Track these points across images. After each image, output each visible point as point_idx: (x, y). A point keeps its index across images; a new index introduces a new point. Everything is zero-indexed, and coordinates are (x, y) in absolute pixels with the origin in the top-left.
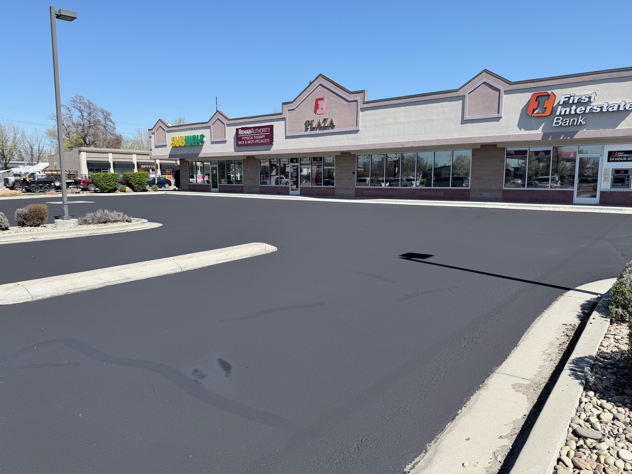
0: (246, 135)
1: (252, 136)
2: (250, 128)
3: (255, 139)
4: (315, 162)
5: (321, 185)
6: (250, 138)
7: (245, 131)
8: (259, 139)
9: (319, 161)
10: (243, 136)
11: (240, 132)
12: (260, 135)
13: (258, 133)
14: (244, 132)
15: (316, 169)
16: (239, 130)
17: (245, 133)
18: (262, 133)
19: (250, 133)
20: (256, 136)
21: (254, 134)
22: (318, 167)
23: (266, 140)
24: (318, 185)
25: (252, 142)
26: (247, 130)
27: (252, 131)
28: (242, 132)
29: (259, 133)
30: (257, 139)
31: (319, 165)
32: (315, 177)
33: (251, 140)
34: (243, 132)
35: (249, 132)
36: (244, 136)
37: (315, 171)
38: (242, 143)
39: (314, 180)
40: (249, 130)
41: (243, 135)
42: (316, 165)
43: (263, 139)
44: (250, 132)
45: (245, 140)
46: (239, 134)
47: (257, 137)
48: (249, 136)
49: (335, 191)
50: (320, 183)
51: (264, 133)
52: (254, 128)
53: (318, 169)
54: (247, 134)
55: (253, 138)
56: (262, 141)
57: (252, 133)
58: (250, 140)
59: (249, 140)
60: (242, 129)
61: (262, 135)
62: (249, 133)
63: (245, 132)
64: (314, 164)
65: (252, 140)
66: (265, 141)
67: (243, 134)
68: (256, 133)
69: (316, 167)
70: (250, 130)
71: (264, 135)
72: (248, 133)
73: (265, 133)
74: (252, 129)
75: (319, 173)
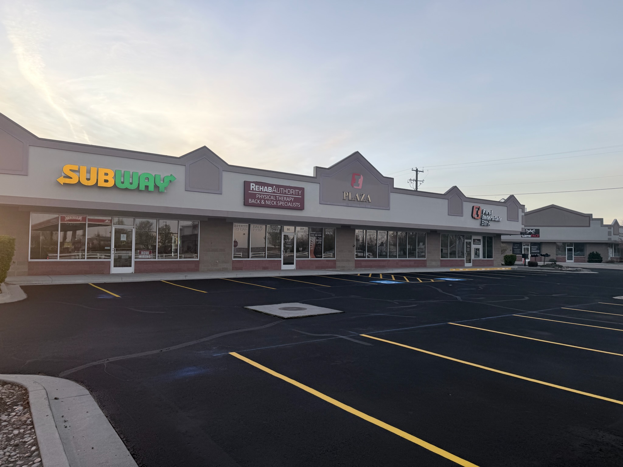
0: (263, 192)
1: (273, 195)
2: (272, 185)
3: (278, 200)
4: (315, 233)
5: (321, 257)
6: (270, 197)
7: (261, 187)
8: (285, 201)
9: (318, 232)
10: (259, 194)
11: (254, 187)
12: (287, 197)
13: (283, 194)
14: (260, 189)
15: (314, 241)
16: (252, 184)
17: (261, 190)
18: (290, 195)
19: (271, 191)
20: (280, 196)
21: (277, 193)
22: (318, 239)
23: (296, 204)
24: (316, 257)
25: (273, 203)
26: (266, 187)
27: (274, 190)
28: (256, 188)
29: (285, 193)
30: (282, 201)
31: (318, 236)
32: (314, 249)
33: (272, 200)
34: (259, 187)
35: (269, 189)
36: (261, 194)
37: (314, 243)
38: (257, 201)
39: (313, 252)
40: (269, 188)
41: (259, 191)
42: (315, 236)
43: (291, 201)
44: (271, 190)
45: (261, 199)
46: (251, 189)
47: (282, 198)
48: (268, 195)
49: (336, 263)
50: (319, 256)
51: (292, 194)
52: (278, 186)
53: (317, 240)
54: (266, 192)
55: (276, 198)
56: (289, 204)
57: (274, 192)
58: (270, 200)
59: (268, 200)
60: (257, 183)
61: (289, 197)
63: (263, 189)
64: (313, 235)
65: (274, 200)
66: (294, 205)
67: (258, 190)
68: (280, 193)
69: (315, 238)
70: (271, 188)
71: (293, 197)
72: (267, 190)
73: (294, 195)
74: (274, 186)
75: (319, 245)
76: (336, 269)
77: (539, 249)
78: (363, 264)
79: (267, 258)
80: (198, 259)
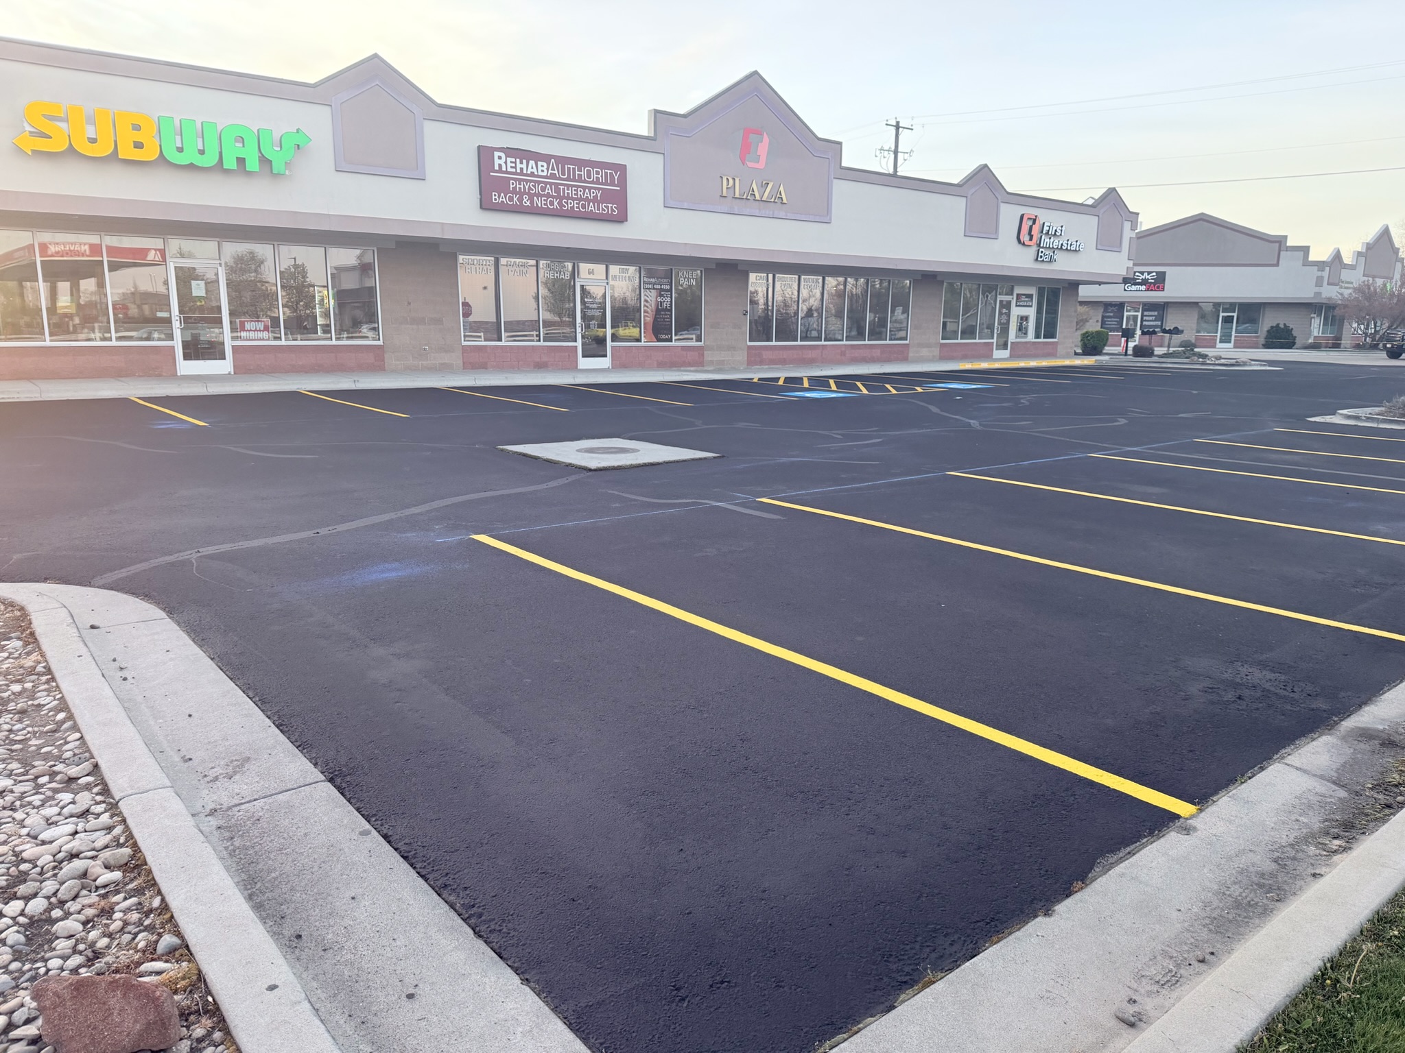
0: (527, 175)
1: (551, 184)
2: (546, 158)
3: (564, 197)
4: (653, 280)
5: (670, 340)
6: (543, 189)
7: (521, 163)
8: (580, 199)
9: (661, 279)
10: (515, 180)
11: (502, 162)
12: (584, 188)
13: (574, 180)
14: (519, 166)
15: (654, 300)
16: (497, 154)
17: (522, 169)
18: (592, 182)
19: (545, 174)
20: (568, 186)
21: (560, 179)
22: (661, 296)
23: (607, 207)
24: (659, 340)
25: (552, 203)
26: (532, 163)
27: (553, 169)
28: (509, 165)
29: (580, 179)
30: (574, 199)
31: (661, 290)
32: (652, 321)
33: (548, 196)
34: (515, 163)
35: (540, 168)
36: (520, 181)
37: (653, 306)
38: (511, 199)
39: (650, 327)
40: (540, 163)
41: (515, 173)
42: (654, 289)
43: (595, 200)
44: (544, 169)
45: (521, 194)
46: (497, 168)
47: (571, 192)
48: (539, 182)
49: (704, 354)
50: (664, 337)
51: (598, 182)
52: (562, 161)
53: (659, 299)
54: (532, 174)
55: (557, 191)
56: (591, 207)
57: (553, 176)
58: (544, 196)
59: (538, 195)
60: (509, 152)
61: (590, 189)
62: (540, 173)
63: (524, 166)
64: (650, 286)
65: (553, 197)
66: (603, 210)
67: (514, 170)
68: (568, 179)
69: (654, 293)
70: (545, 164)
71: (599, 189)
72: (535, 170)
73: (602, 184)
74: (553, 160)
75: (663, 310)
76: (706, 368)
77: (1161, 318)
78: (766, 355)
79: (544, 341)
80: (380, 343)
